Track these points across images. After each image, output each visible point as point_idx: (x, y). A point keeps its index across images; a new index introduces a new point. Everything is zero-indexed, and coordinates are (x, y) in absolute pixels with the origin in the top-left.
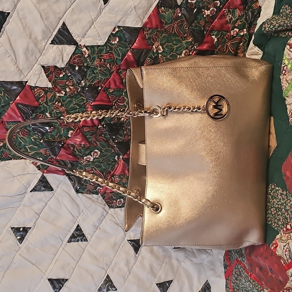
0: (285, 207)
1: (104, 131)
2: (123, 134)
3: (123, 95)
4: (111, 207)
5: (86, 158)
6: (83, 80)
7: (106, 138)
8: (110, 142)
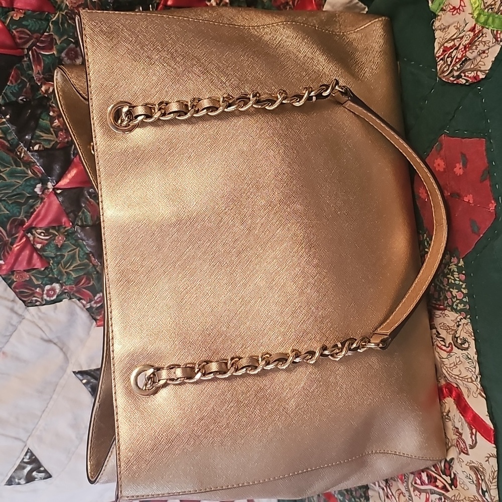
1: (3, 123)
2: (52, 128)
3: (50, 29)
4: (29, 305)
7: (8, 141)
8: (20, 150)
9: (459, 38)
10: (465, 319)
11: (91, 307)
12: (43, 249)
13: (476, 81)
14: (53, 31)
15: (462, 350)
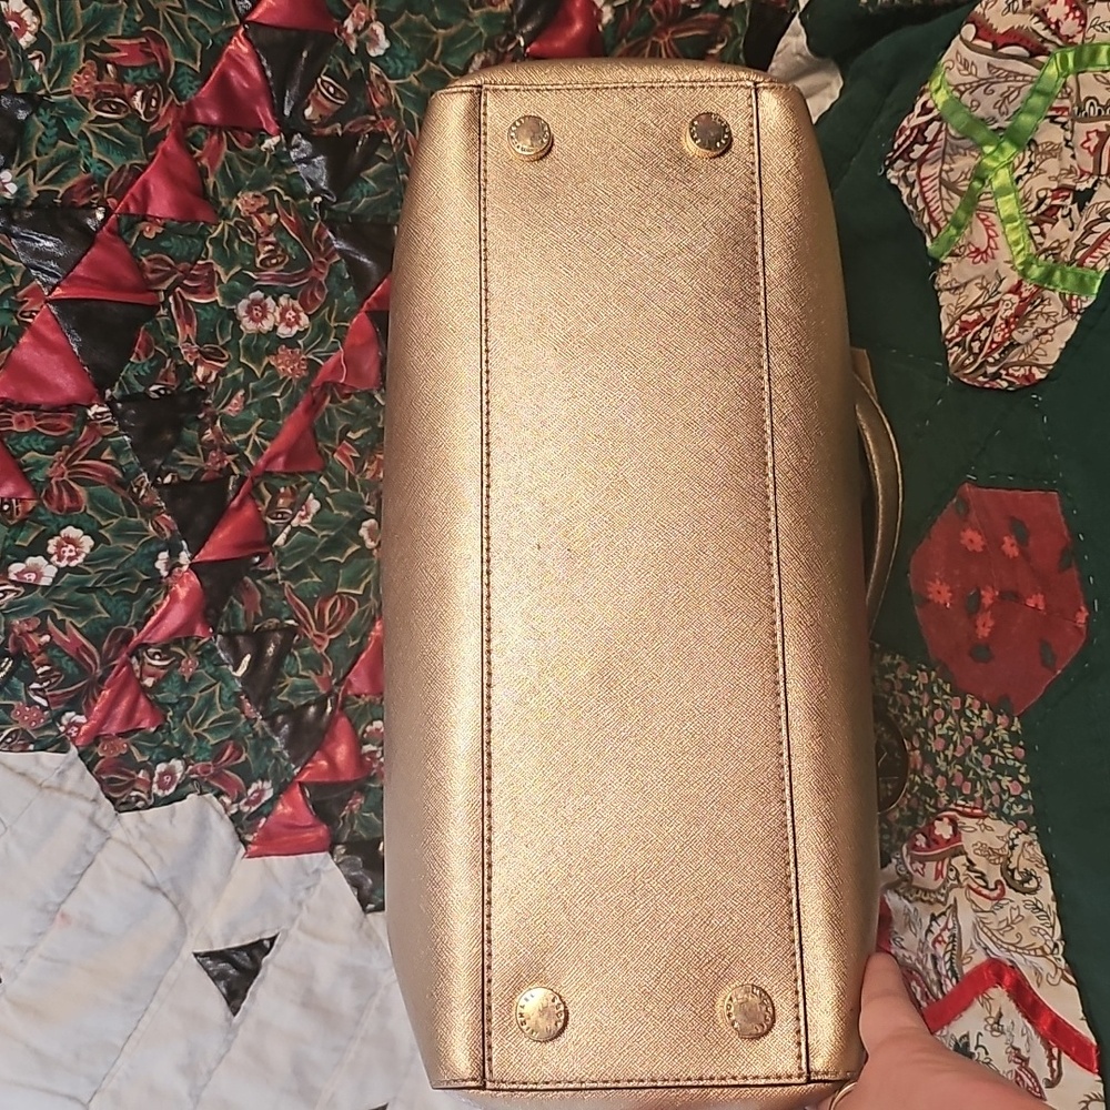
0: (924, 742)
1: (115, 434)
2: (201, 443)
3: (207, 254)
5: (23, 572)
6: (10, 168)
7: (120, 468)
8: (138, 484)
9: (989, 305)
10: (1026, 834)
11: (239, 812)
12: (157, 687)
13: (1027, 384)
14: (212, 258)
15: (1024, 894)
